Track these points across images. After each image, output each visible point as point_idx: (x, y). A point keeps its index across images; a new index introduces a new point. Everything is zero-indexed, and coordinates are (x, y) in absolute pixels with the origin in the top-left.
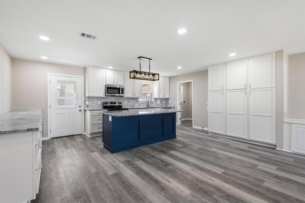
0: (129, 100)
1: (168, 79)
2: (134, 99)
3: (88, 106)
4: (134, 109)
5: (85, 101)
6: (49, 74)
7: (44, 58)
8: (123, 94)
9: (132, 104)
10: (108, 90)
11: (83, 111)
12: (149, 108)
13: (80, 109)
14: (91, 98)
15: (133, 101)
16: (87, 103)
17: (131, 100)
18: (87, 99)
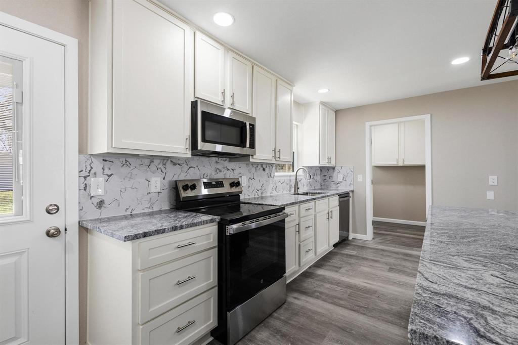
2: (264, 170)
3: (101, 204)
5: (86, 175)
8: (254, 148)
9: (259, 186)
11: (73, 236)
13: (55, 221)
14: (118, 162)
15: (261, 176)
16: (98, 188)
18: (98, 165)
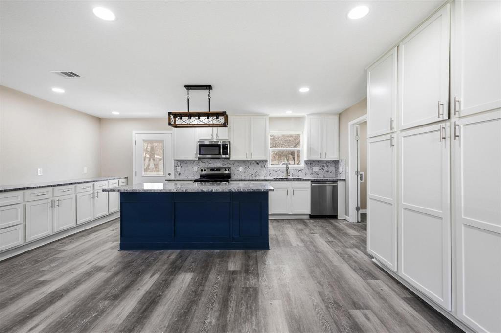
0: (249, 164)
1: (337, 118)
2: (258, 163)
3: (179, 174)
4: (258, 180)
5: (176, 166)
6: (134, 132)
7: (116, 113)
8: (227, 154)
9: (253, 172)
10: (202, 148)
12: (289, 180)
13: (170, 177)
14: (184, 163)
15: (255, 167)
16: (179, 168)
17: (251, 164)
18: (179, 163)
